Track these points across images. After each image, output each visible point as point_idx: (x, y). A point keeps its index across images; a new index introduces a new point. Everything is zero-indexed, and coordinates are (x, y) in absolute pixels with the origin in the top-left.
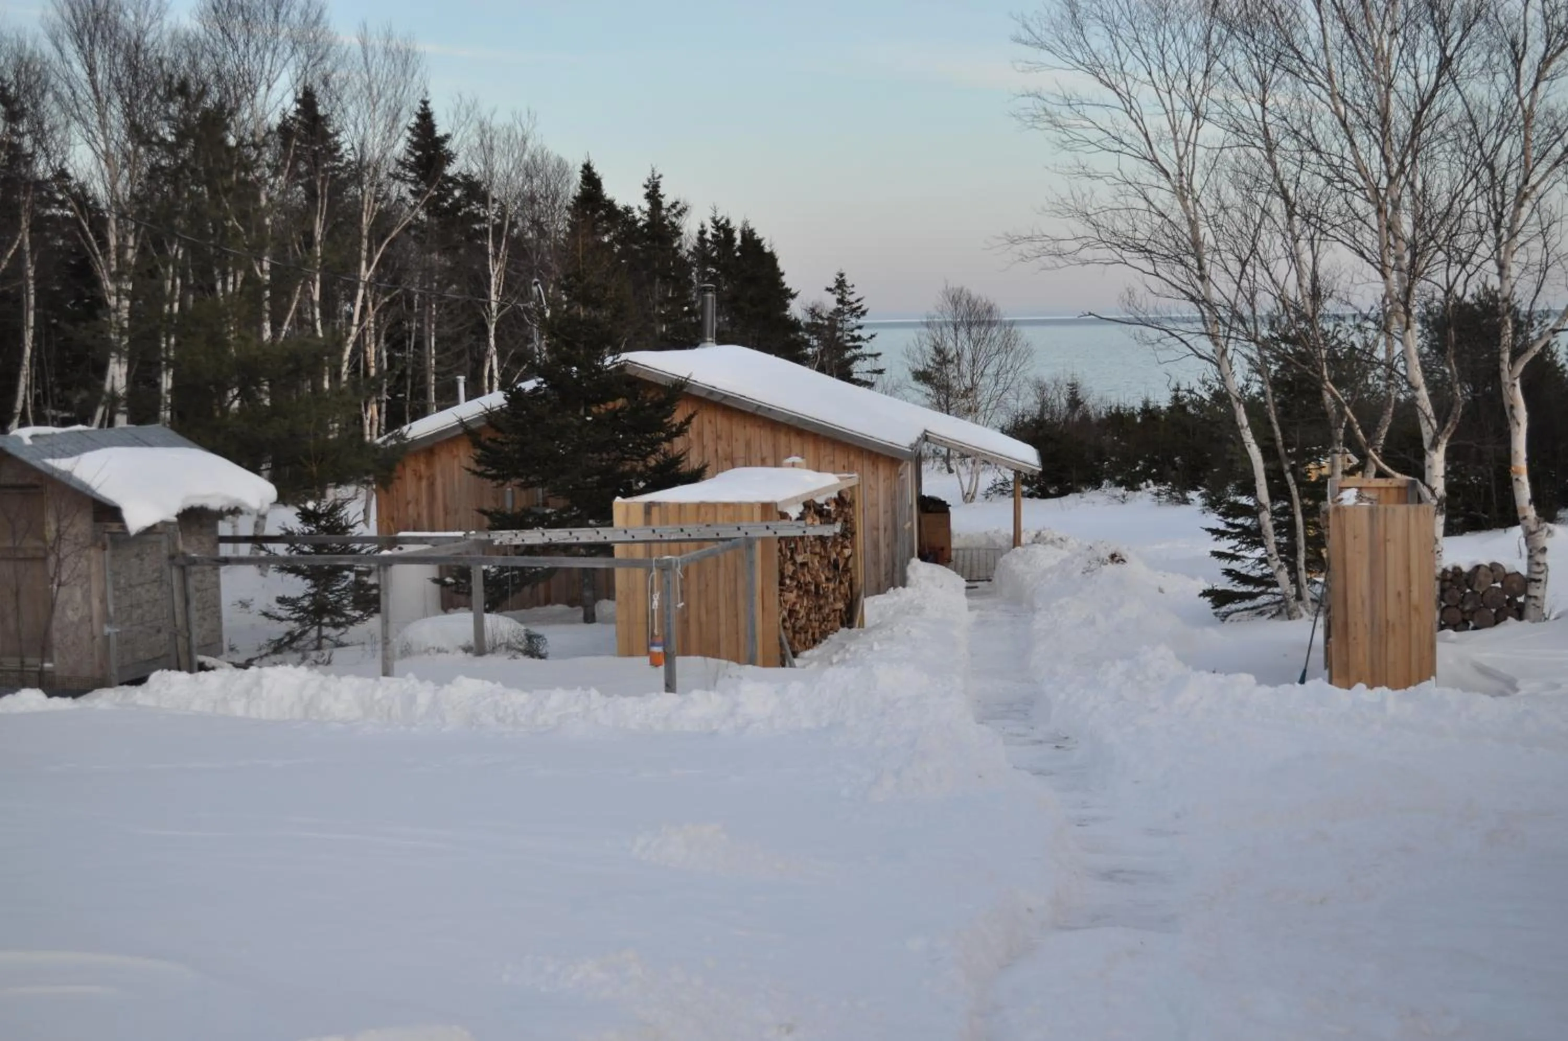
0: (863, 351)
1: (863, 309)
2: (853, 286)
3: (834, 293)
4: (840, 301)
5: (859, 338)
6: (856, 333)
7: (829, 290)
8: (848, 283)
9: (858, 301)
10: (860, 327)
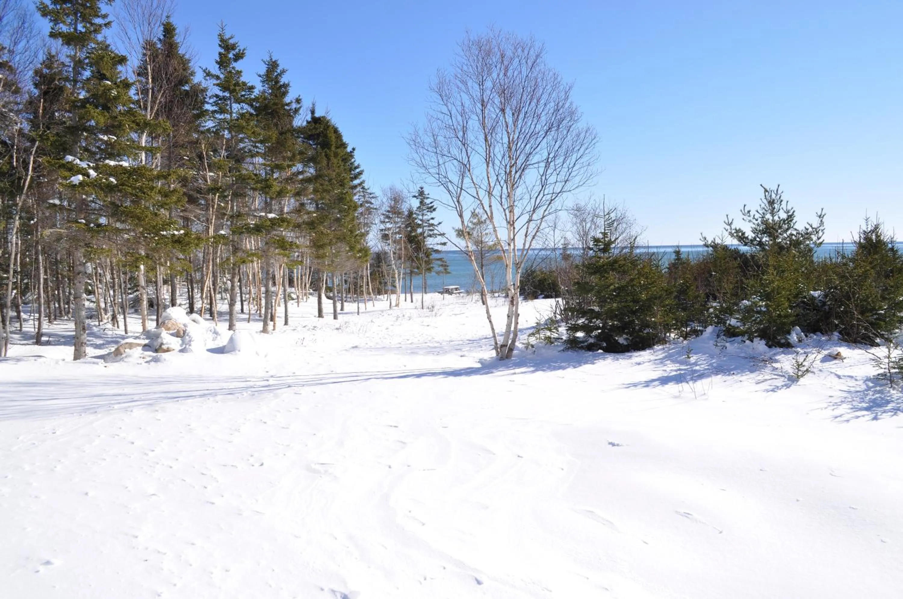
0: (435, 232)
1: (435, 207)
2: (428, 194)
3: (417, 199)
4: (421, 203)
5: (432, 225)
6: (431, 222)
7: (415, 196)
8: (426, 193)
9: (431, 203)
10: (432, 219)
